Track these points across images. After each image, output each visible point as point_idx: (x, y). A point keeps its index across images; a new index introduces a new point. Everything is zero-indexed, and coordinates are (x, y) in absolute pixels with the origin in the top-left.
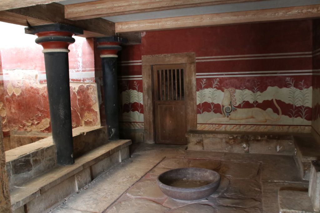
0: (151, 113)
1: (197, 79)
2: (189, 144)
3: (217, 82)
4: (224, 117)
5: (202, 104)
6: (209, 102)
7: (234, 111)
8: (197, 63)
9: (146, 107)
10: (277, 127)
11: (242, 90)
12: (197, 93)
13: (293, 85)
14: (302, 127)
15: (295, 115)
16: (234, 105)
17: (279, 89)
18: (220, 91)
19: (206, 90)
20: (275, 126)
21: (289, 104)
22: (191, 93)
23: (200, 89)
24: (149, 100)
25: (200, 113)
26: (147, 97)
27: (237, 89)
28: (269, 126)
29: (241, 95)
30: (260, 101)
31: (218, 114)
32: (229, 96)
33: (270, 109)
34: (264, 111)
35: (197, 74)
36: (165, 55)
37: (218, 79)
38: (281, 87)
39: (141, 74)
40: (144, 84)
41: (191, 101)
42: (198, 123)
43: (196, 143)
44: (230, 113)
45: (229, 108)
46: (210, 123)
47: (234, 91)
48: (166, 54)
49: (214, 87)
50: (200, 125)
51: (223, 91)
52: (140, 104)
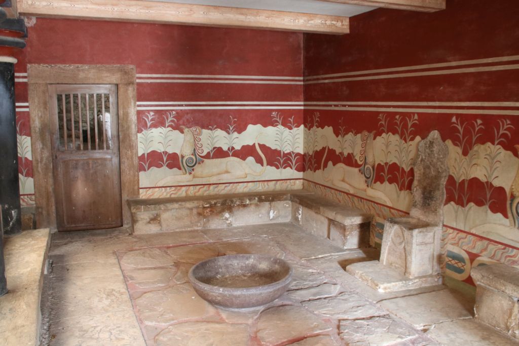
0: (50, 174)
1: (139, 113)
2: (137, 224)
3: (172, 116)
4: (184, 174)
5: (148, 154)
6: (159, 151)
7: (199, 163)
8: (139, 84)
9: (39, 164)
10: (261, 184)
11: (212, 130)
12: (139, 135)
13: (280, 123)
14: (292, 181)
15: (283, 165)
16: (200, 155)
17: (263, 128)
18: (177, 132)
19: (154, 130)
20: (258, 183)
21: (276, 150)
22: (127, 136)
23: (143, 129)
24: (45, 151)
25: (145, 170)
26: (41, 146)
27: (204, 128)
28: (250, 184)
29: (210, 139)
30: (238, 147)
31: (175, 169)
32: (193, 140)
33: (251, 159)
34: (243, 161)
35: (138, 103)
36: (78, 67)
37: (174, 113)
38: (265, 125)
39: (26, 100)
40: (34, 121)
41: (128, 151)
42: (140, 187)
43: (148, 220)
44: (194, 167)
45: (192, 159)
46: (161, 186)
47: (200, 131)
48: (80, 65)
49: (167, 125)
50: (145, 190)
51: (182, 132)
52: (26, 159)
